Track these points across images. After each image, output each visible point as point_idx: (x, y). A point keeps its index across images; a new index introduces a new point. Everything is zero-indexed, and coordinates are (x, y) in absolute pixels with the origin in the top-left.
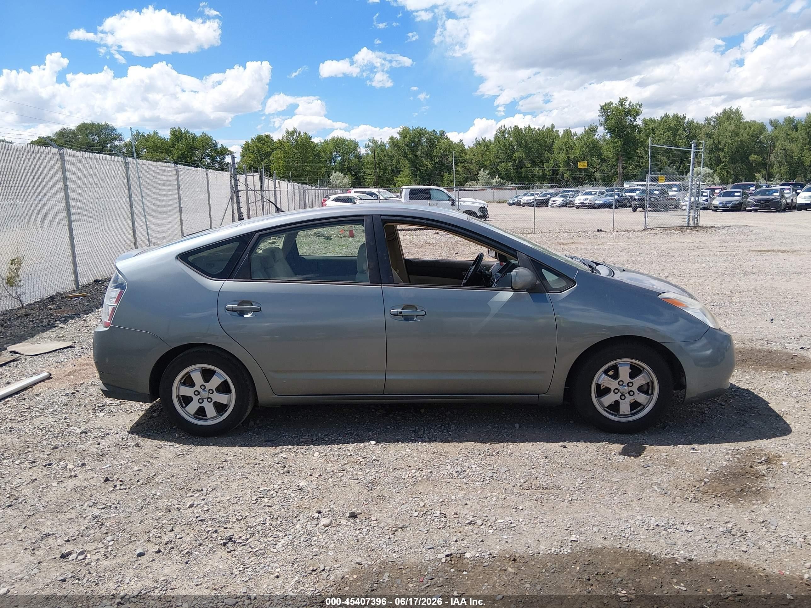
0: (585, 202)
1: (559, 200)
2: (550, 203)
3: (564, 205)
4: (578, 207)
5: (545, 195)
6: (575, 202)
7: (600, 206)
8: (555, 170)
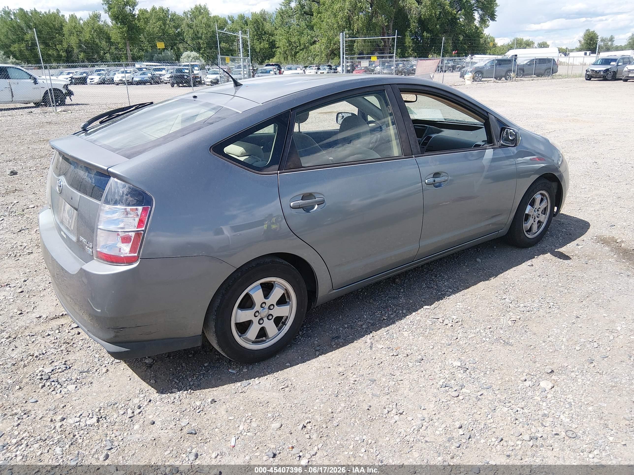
0: (124, 79)
1: (97, 78)
2: (88, 81)
3: (103, 82)
4: (118, 84)
5: (82, 74)
6: (115, 80)
7: (139, 83)
8: (69, 51)
